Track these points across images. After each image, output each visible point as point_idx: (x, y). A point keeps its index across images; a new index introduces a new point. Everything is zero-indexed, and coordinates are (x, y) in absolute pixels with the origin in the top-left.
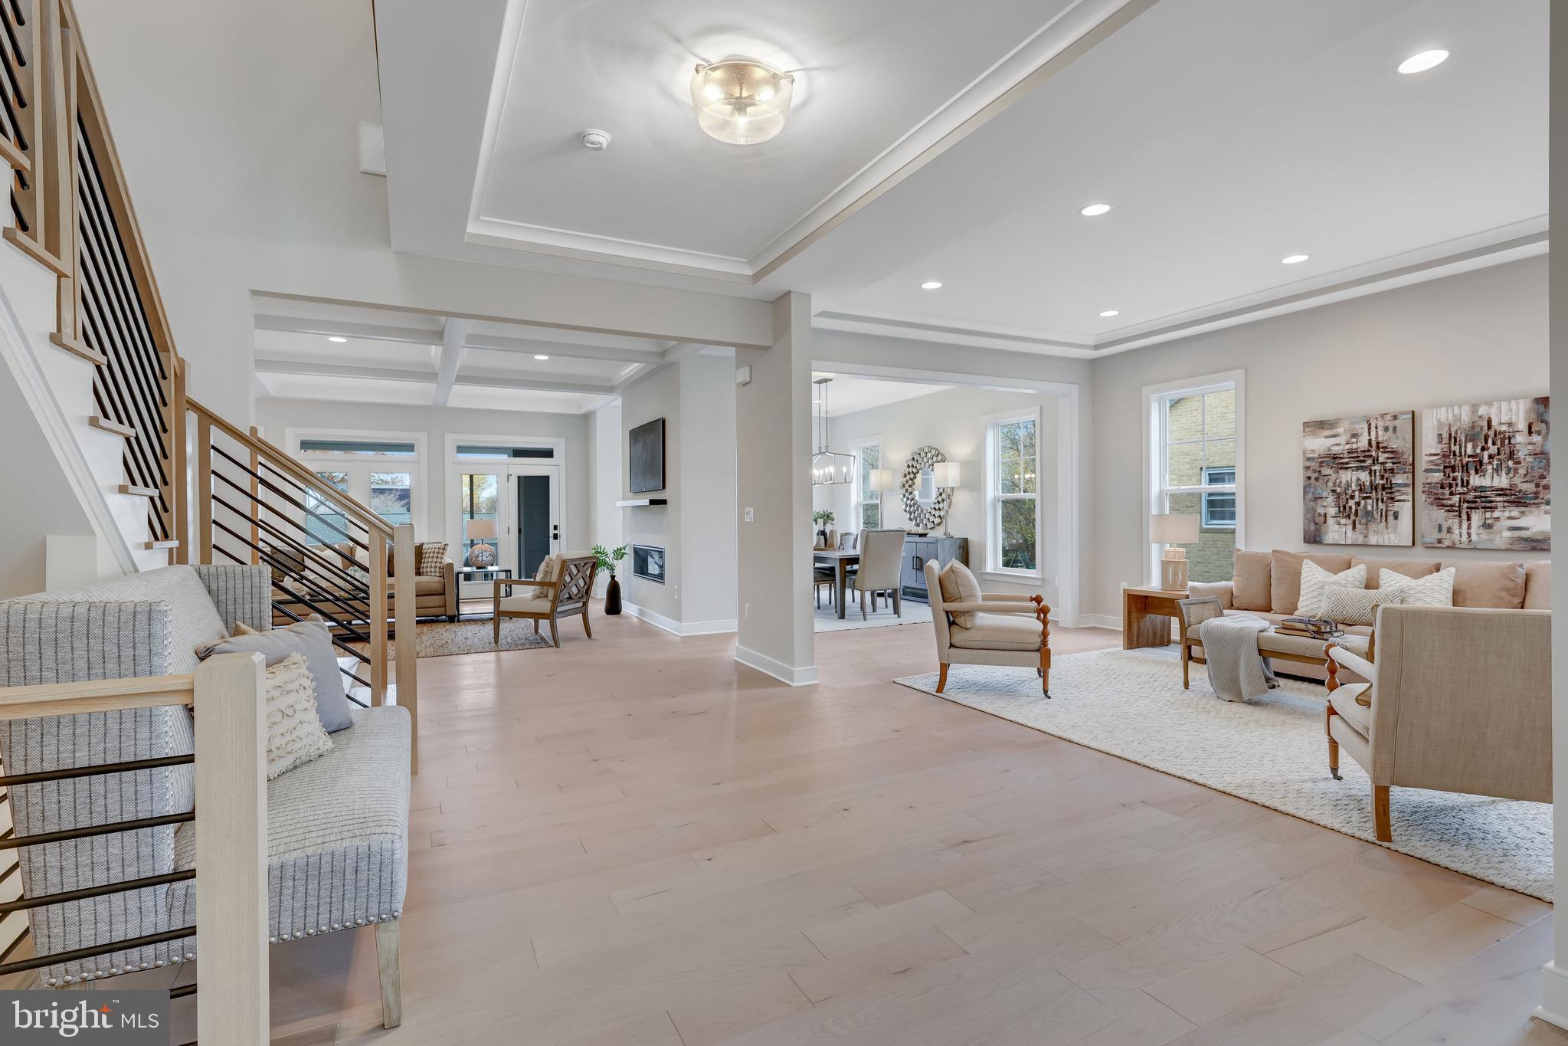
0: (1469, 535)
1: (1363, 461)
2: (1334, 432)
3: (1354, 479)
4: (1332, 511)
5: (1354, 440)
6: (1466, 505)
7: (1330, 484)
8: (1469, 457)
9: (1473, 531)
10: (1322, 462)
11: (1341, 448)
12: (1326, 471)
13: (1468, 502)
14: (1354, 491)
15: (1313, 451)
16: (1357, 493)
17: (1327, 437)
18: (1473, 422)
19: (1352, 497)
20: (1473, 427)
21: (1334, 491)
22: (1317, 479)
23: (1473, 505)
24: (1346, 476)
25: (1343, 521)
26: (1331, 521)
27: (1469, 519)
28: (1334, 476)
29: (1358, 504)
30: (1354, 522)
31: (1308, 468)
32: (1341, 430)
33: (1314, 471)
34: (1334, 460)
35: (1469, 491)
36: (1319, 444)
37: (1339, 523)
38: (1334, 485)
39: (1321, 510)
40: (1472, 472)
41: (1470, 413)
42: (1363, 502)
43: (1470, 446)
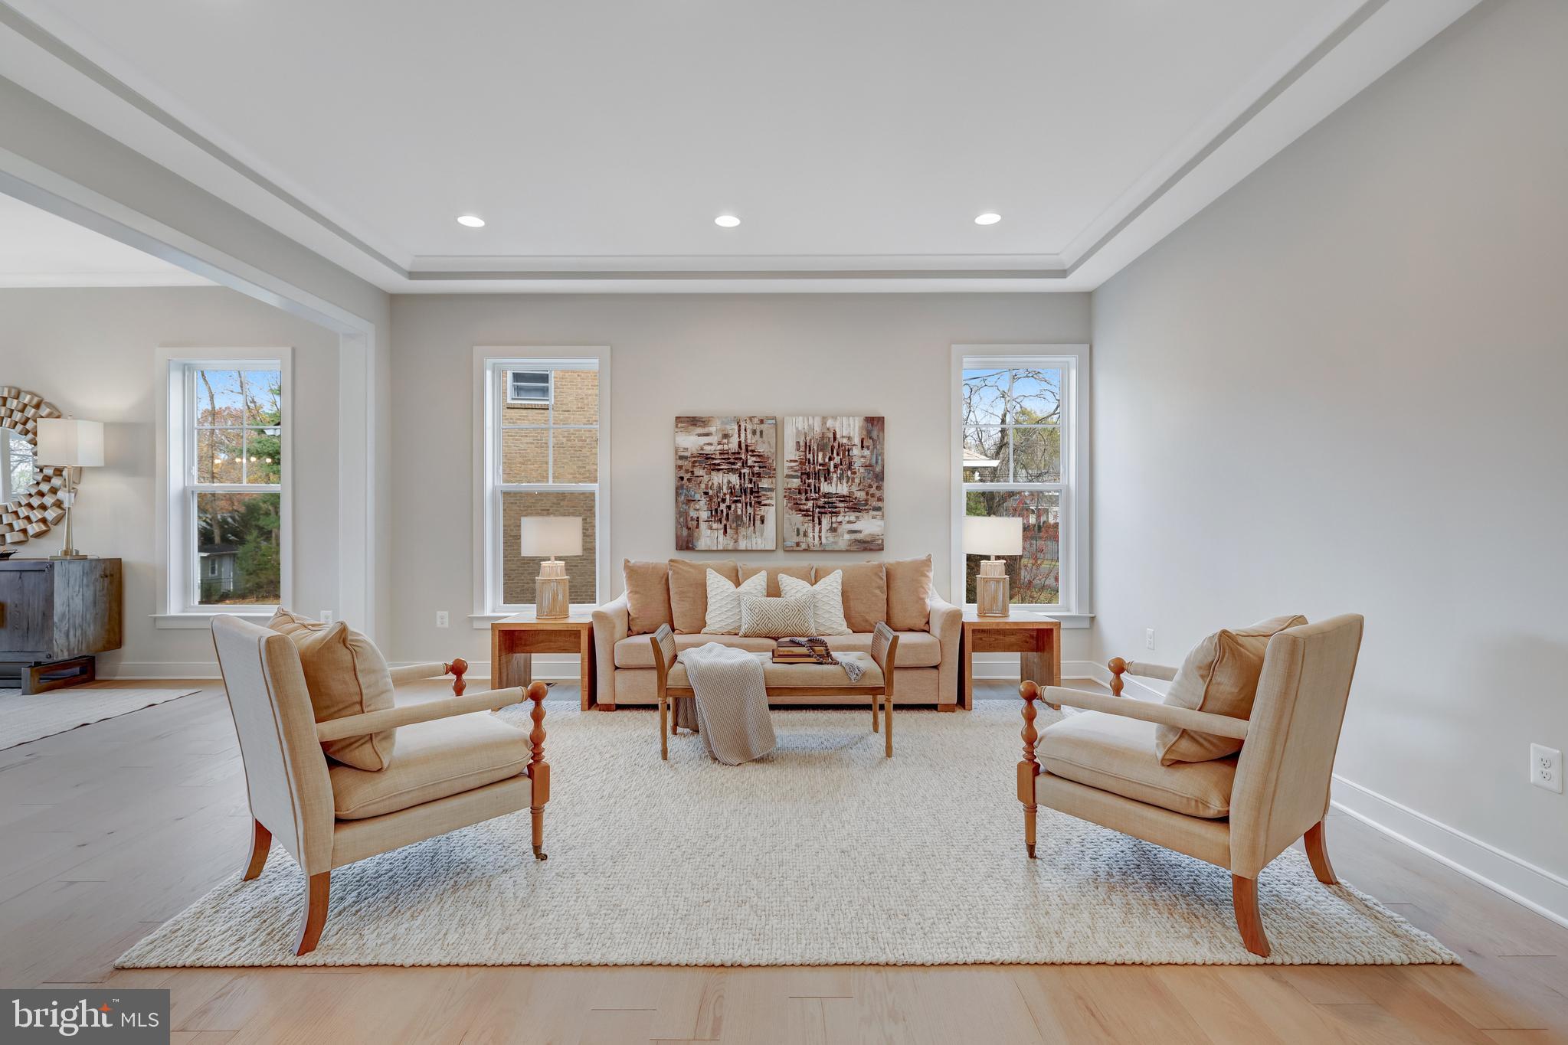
0: (820, 537)
1: (734, 464)
2: (706, 430)
3: (725, 481)
4: (704, 515)
5: (725, 441)
6: (817, 510)
7: (703, 486)
8: (820, 465)
9: (823, 534)
10: (694, 462)
11: (713, 448)
12: (699, 472)
13: (819, 507)
14: (725, 494)
15: (686, 449)
16: (728, 497)
17: (699, 435)
18: (823, 433)
19: (724, 500)
20: (823, 438)
21: (706, 493)
22: (689, 480)
23: (823, 510)
24: (718, 478)
25: (715, 526)
26: (703, 526)
27: (820, 523)
28: (706, 478)
29: (729, 507)
30: (725, 526)
31: (680, 467)
32: (713, 429)
33: (687, 471)
34: (706, 460)
35: (820, 497)
36: (691, 442)
37: (711, 528)
38: (707, 488)
39: (693, 514)
40: (823, 479)
41: (820, 424)
42: (733, 506)
43: (820, 455)
